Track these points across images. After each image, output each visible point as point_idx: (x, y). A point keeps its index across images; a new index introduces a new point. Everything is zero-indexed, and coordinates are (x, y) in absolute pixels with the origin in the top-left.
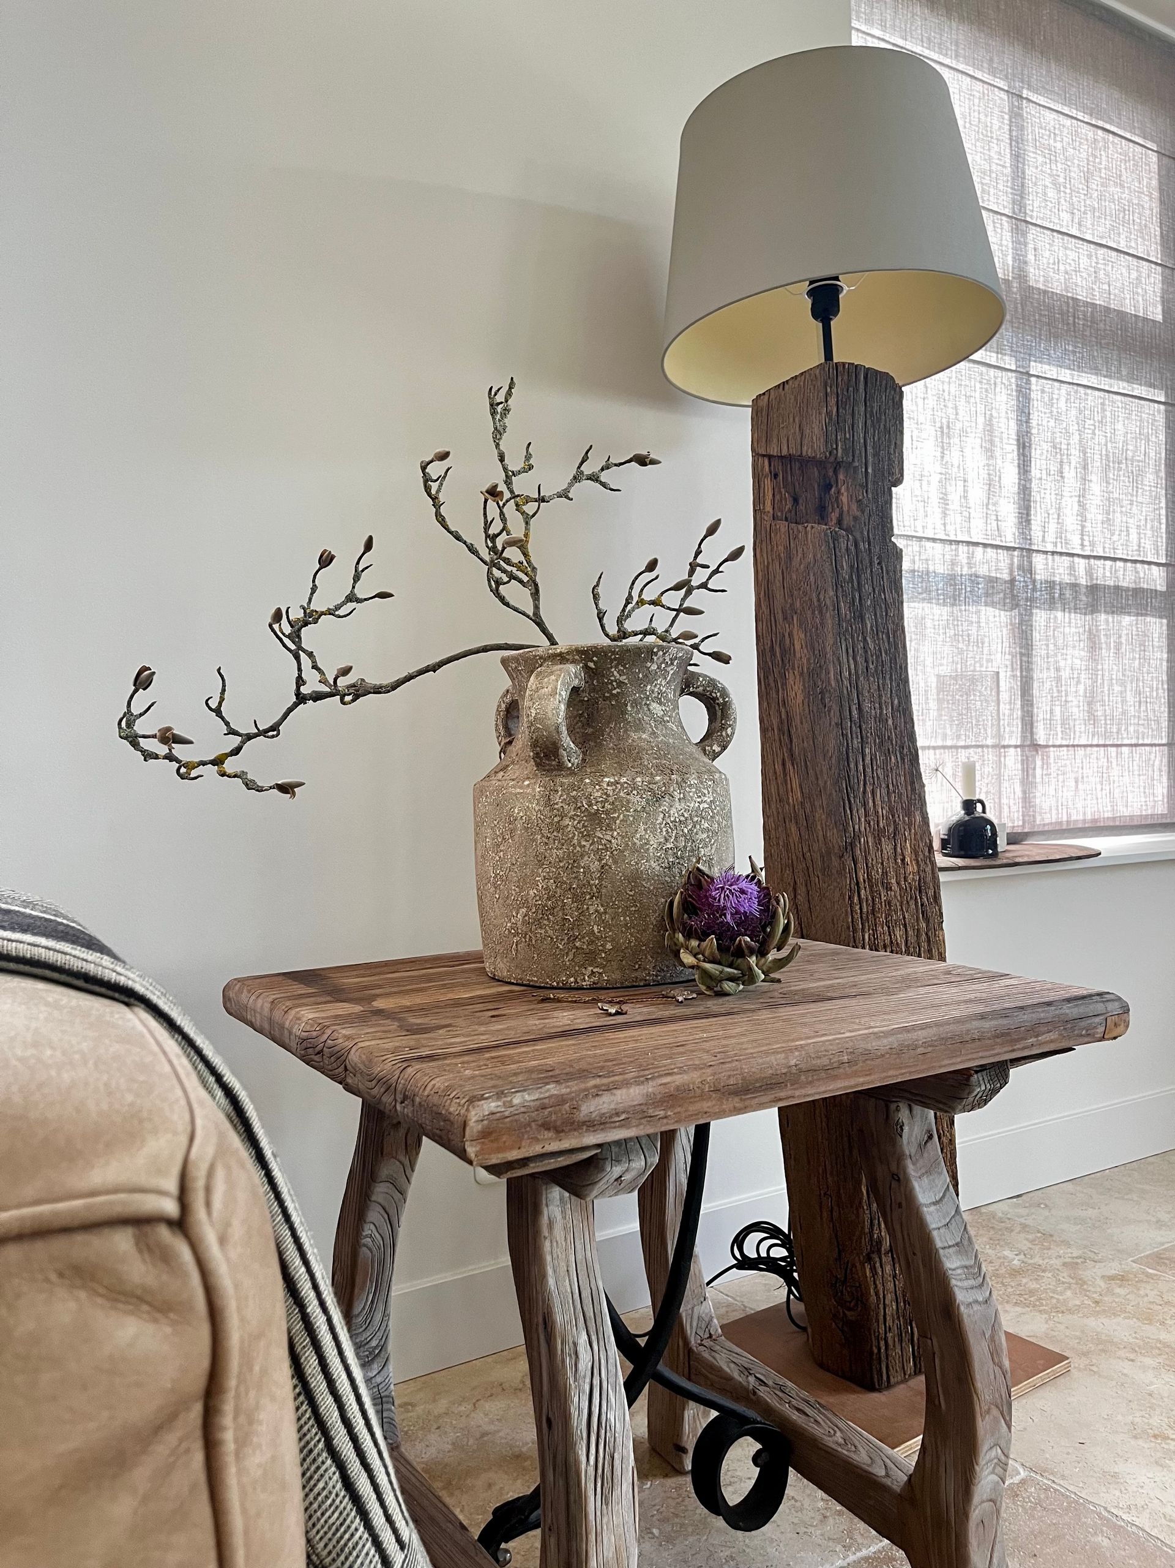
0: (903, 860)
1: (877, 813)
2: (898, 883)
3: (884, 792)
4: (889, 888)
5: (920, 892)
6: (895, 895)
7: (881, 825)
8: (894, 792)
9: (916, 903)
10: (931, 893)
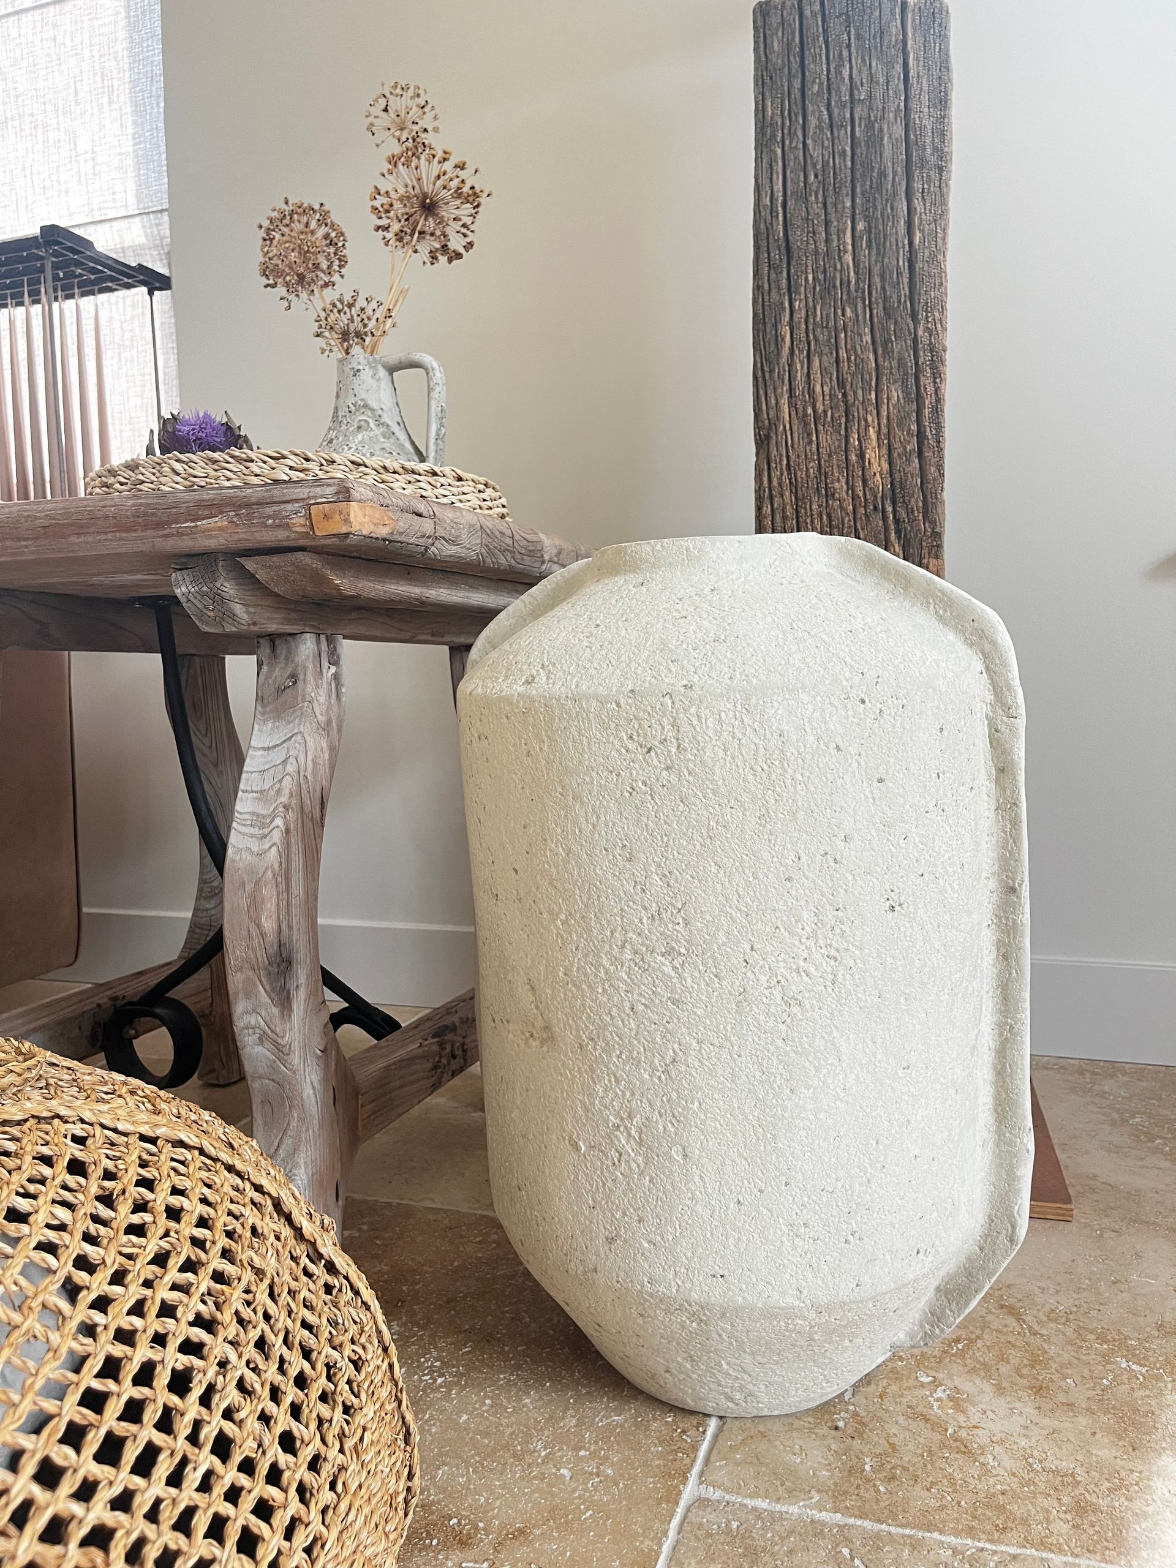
0: (861, 456)
1: (811, 392)
2: (851, 487)
3: (828, 360)
4: (830, 495)
5: (894, 503)
6: (841, 506)
7: (820, 407)
8: (849, 360)
9: (884, 518)
10: (916, 502)
